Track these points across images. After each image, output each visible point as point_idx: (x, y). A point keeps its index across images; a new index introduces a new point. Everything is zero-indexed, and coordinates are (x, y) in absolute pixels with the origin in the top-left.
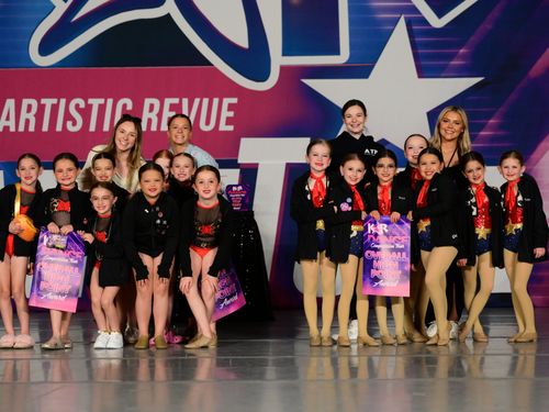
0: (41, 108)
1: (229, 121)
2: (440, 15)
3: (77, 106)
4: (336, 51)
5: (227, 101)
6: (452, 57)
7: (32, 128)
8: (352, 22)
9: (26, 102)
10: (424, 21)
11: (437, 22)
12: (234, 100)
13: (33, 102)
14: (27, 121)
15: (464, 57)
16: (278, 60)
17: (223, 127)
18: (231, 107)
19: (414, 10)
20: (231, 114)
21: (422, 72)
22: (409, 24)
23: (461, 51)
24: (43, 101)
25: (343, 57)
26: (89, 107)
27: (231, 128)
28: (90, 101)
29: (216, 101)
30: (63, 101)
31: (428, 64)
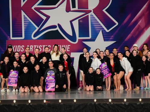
0: (34, 47)
1: (69, 49)
2: (108, 29)
3: (40, 47)
4: (89, 36)
5: (68, 46)
6: (110, 37)
7: (32, 51)
8: (91, 31)
9: (31, 46)
10: (105, 31)
11: (108, 31)
12: (70, 46)
13: (32, 46)
14: (31, 49)
15: (112, 37)
16: (78, 38)
17: (68, 50)
18: (69, 47)
19: (103, 29)
20: (69, 48)
21: (105, 40)
22: (102, 31)
23: (112, 36)
24: (34, 46)
25: (90, 38)
26: (43, 47)
27: (69, 51)
28: (43, 46)
29: (66, 46)
30: (38, 46)
31: (106, 39)
